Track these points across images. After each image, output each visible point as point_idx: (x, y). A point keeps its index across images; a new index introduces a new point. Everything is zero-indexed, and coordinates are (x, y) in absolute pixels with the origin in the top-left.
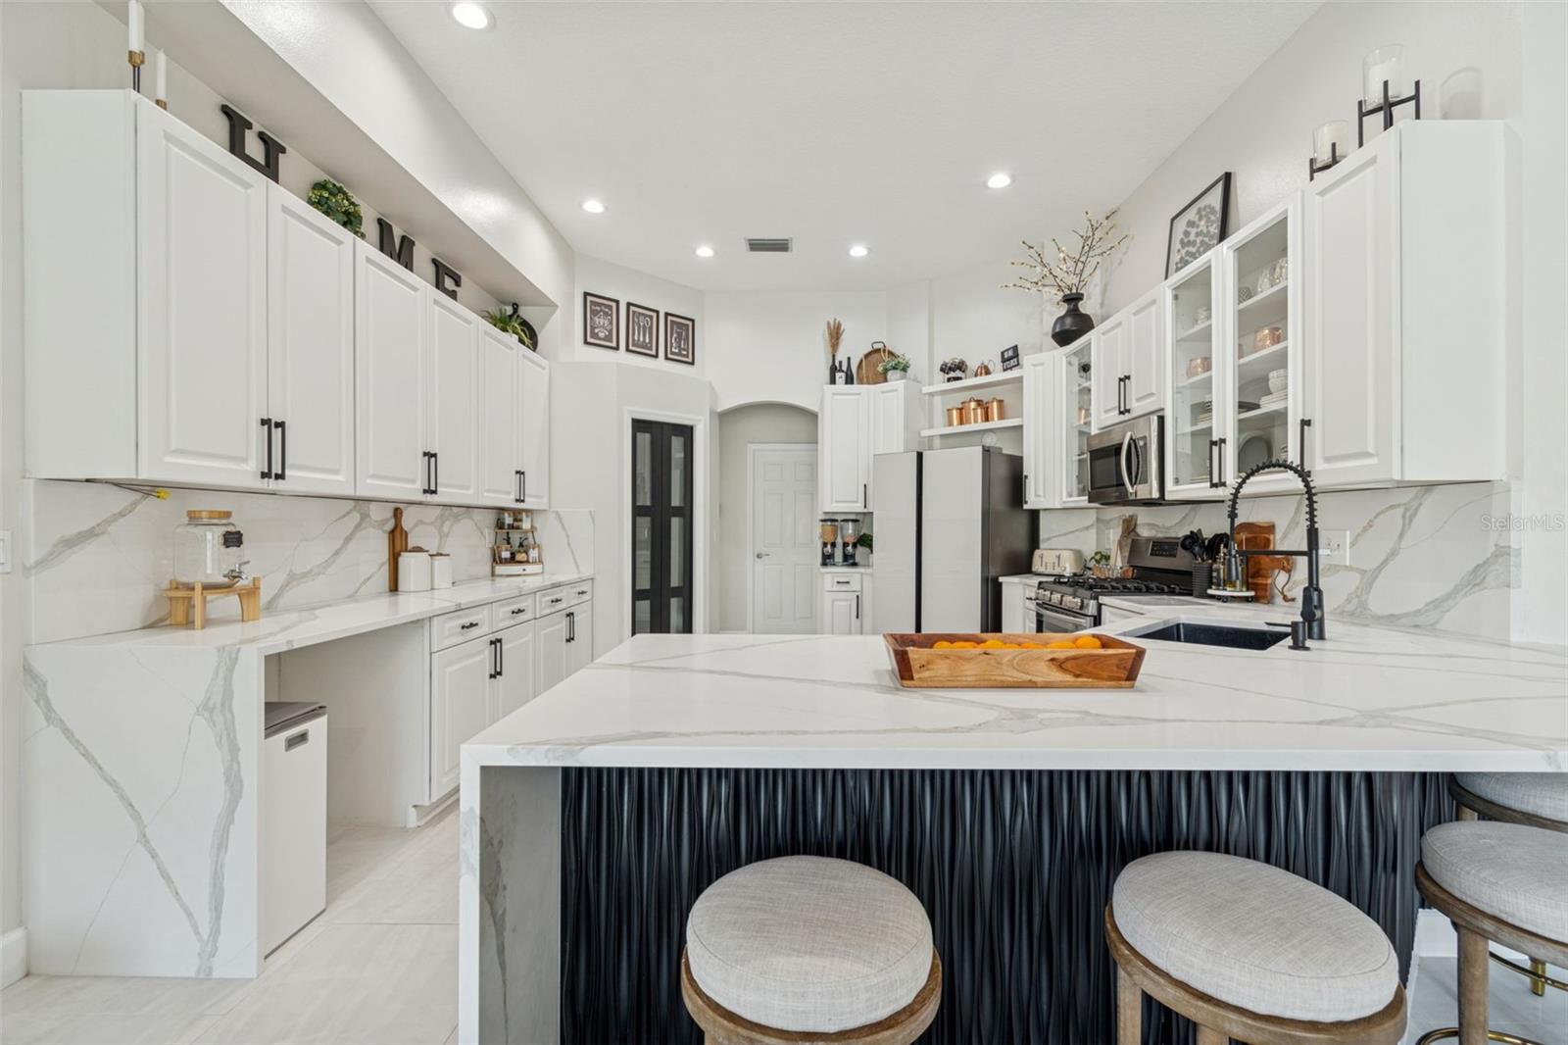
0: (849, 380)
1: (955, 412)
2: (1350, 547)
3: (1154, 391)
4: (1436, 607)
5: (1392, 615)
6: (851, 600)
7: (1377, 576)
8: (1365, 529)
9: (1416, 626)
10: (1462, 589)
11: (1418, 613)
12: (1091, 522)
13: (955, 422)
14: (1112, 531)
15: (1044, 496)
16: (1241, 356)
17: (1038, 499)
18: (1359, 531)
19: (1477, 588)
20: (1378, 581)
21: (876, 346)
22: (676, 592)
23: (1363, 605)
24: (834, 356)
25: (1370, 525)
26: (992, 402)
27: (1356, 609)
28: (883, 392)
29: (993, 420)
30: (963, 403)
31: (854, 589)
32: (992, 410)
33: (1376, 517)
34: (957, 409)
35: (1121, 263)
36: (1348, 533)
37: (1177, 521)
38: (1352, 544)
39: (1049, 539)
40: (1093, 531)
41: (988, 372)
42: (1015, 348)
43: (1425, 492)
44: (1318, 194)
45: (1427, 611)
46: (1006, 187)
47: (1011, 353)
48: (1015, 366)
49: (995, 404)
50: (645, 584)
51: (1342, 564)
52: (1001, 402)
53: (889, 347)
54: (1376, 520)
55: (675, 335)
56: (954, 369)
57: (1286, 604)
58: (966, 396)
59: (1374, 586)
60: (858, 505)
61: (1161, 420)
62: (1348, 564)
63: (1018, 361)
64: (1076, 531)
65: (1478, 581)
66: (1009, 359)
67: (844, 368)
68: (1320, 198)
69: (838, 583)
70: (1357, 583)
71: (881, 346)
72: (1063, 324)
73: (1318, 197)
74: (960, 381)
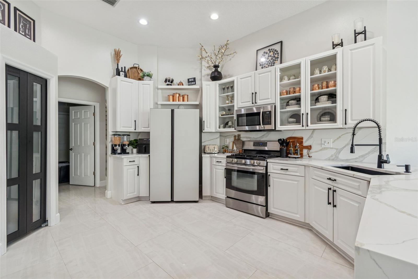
0: (126, 76)
1: (171, 97)
2: (332, 143)
3: (270, 98)
4: (362, 157)
5: (347, 159)
6: (135, 168)
7: (342, 150)
8: (338, 139)
9: (356, 162)
10: (371, 152)
11: (356, 158)
12: (218, 137)
13: (171, 100)
14: (228, 139)
15: (210, 128)
16: (313, 90)
17: (208, 129)
18: (336, 139)
19: (375, 152)
20: (342, 151)
21: (135, 66)
22: (36, 176)
23: (338, 157)
24: (118, 64)
25: (340, 137)
26: (185, 95)
27: (334, 158)
28: (143, 84)
29: (185, 101)
30: (173, 94)
31: (136, 164)
32: (185, 97)
33: (342, 135)
34: (172, 96)
35: (230, 59)
36: (332, 139)
37: (260, 136)
38: (333, 142)
39: (205, 142)
40: (219, 139)
41: (183, 85)
42: (194, 79)
43: (359, 130)
44: (350, 50)
45: (359, 158)
46: (216, 20)
47: (192, 80)
48: (194, 84)
49: (186, 96)
50: (15, 175)
51: (330, 147)
52: (188, 95)
53: (140, 67)
54: (341, 136)
55: (22, 24)
56: (169, 81)
57: (309, 158)
58: (175, 92)
59: (341, 152)
60: (132, 128)
61: (275, 106)
62: (332, 147)
63: (195, 83)
64: (214, 139)
65: (376, 150)
66: (191, 82)
67: (123, 70)
68: (350, 51)
69: (130, 161)
70: (335, 152)
71: (137, 66)
72: (214, 74)
73: (349, 51)
74: (171, 86)
